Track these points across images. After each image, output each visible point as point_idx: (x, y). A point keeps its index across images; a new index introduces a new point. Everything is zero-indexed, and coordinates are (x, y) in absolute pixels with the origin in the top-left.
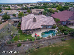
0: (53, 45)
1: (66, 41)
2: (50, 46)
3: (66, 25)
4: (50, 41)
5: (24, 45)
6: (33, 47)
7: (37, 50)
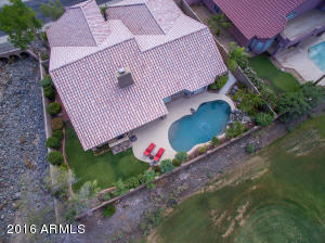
0: (217, 180)
1: (259, 154)
2: (211, 187)
3: (271, 52)
4: (207, 166)
5: (124, 207)
6: (157, 205)
7: (171, 210)
